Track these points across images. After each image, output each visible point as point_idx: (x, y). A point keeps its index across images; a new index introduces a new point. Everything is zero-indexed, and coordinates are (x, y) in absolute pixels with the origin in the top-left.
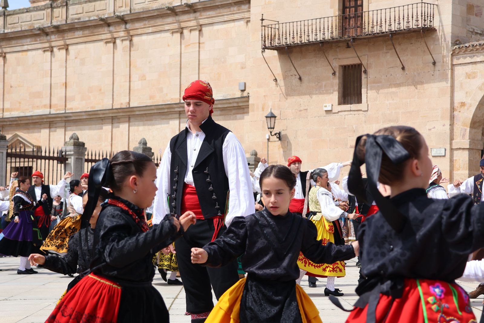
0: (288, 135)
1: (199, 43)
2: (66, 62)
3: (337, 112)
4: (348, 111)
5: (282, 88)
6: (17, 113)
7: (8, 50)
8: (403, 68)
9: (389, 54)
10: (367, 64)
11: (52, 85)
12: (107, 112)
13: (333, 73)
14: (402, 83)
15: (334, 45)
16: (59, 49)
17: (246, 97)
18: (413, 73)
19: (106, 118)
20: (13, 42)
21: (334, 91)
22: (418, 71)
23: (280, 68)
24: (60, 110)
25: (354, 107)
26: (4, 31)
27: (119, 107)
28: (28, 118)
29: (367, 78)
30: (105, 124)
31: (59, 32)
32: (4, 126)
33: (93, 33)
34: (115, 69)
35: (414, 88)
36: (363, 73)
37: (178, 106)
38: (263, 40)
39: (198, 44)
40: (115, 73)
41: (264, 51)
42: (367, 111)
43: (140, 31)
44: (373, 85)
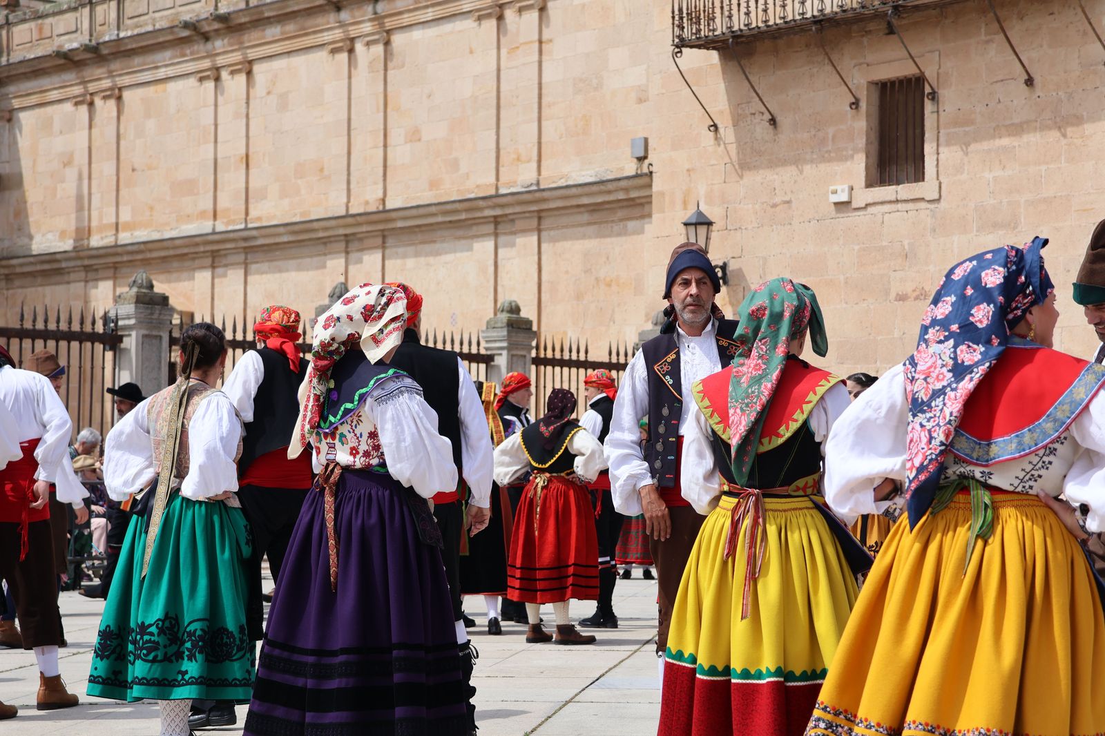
0: (744, 269)
1: (540, 42)
2: (248, 103)
3: (863, 205)
4: (890, 202)
5: (729, 147)
6: (145, 233)
7: (126, 80)
8: (1030, 82)
9: (994, 45)
10: (938, 74)
11: (219, 161)
12: (333, 223)
13: (853, 103)
14: (1028, 122)
15: (855, 27)
16: (232, 73)
17: (646, 174)
18: (1054, 94)
19: (332, 239)
20: (137, 60)
21: (856, 151)
22: (1068, 87)
23: (726, 97)
24: (234, 222)
25: (905, 190)
26: (118, 35)
27: (361, 210)
28: (165, 244)
29: (938, 112)
30: (330, 253)
31: (232, 32)
32: (117, 265)
33: (304, 29)
34: (353, 117)
35: (1058, 134)
36: (926, 99)
37: (490, 203)
38: (676, 22)
39: (536, 45)
40: (353, 126)
41: (681, 52)
42: (939, 200)
43: (406, 19)
44: (953, 130)
